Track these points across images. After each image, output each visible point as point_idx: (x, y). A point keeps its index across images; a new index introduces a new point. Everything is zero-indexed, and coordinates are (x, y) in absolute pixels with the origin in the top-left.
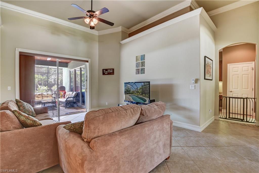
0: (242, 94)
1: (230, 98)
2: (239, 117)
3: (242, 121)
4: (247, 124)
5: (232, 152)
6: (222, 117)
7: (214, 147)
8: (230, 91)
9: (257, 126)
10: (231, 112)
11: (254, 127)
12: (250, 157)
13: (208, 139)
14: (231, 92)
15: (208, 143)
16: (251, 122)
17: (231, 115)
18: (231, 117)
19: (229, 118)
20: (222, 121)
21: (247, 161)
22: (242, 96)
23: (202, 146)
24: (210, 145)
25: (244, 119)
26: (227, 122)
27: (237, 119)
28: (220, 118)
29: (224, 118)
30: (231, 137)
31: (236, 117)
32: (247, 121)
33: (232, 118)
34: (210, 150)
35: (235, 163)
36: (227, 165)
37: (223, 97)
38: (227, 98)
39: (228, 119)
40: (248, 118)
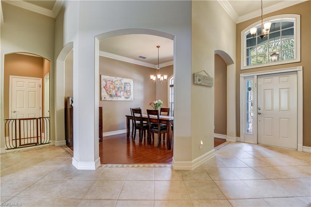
0: (29, 114)
1: (21, 120)
2: (32, 142)
3: (36, 145)
4: (42, 147)
5: (50, 181)
6: (9, 148)
7: (28, 189)
8: (13, 111)
9: (51, 146)
10: (22, 137)
11: (50, 147)
12: (69, 176)
13: (11, 184)
14: (15, 112)
15: (16, 189)
16: (46, 144)
17: (22, 141)
18: (22, 143)
19: (19, 146)
20: (11, 152)
21: (69, 181)
22: (35, 116)
23: (10, 198)
24: (20, 190)
25: (38, 143)
26: (19, 151)
27: (31, 144)
28: (7, 149)
29: (13, 147)
30: (36, 167)
31: (29, 142)
32: (42, 144)
33: (25, 145)
34: (25, 195)
35: (62, 190)
36: (58, 198)
37: (11, 120)
38: (17, 120)
39: (18, 148)
40: (42, 140)
